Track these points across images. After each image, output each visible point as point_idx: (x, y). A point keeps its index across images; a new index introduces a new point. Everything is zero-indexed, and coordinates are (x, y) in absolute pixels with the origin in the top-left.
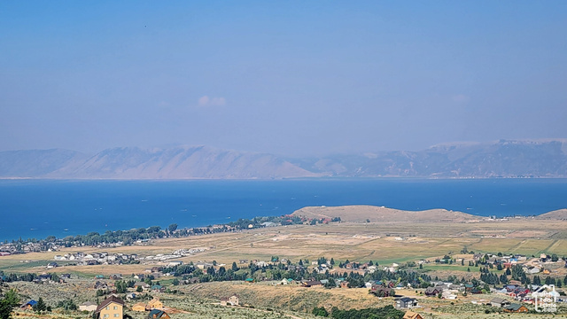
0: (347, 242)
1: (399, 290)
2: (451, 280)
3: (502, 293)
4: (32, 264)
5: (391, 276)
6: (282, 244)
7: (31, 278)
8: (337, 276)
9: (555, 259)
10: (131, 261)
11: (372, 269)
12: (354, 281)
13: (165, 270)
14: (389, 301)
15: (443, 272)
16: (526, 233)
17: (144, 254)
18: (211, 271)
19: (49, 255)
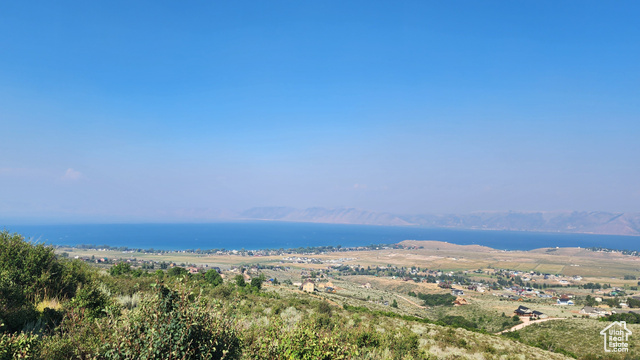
0: (427, 259)
1: (454, 286)
2: (481, 282)
3: (509, 291)
4: (272, 261)
5: (449, 278)
6: (394, 258)
7: (272, 268)
8: (422, 276)
9: (538, 274)
10: (318, 262)
11: (440, 274)
12: (431, 280)
13: (335, 268)
14: (448, 291)
15: (478, 278)
16: (523, 260)
17: (325, 259)
18: (357, 269)
19: (280, 257)
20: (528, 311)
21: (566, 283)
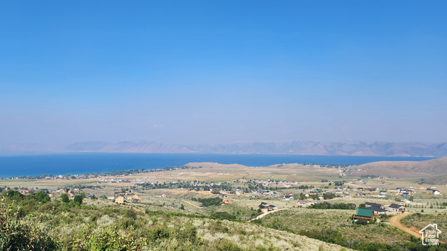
0: (204, 175)
1: (221, 192)
2: (238, 188)
3: (255, 193)
4: (91, 182)
5: (219, 187)
6: (182, 175)
7: (91, 187)
8: (200, 187)
9: (273, 181)
10: (127, 181)
11: (212, 184)
12: (206, 189)
13: (139, 185)
14: (218, 195)
15: (236, 186)
16: (264, 172)
17: (133, 179)
18: (156, 185)
19: (98, 179)
20: (267, 205)
21: (289, 186)
